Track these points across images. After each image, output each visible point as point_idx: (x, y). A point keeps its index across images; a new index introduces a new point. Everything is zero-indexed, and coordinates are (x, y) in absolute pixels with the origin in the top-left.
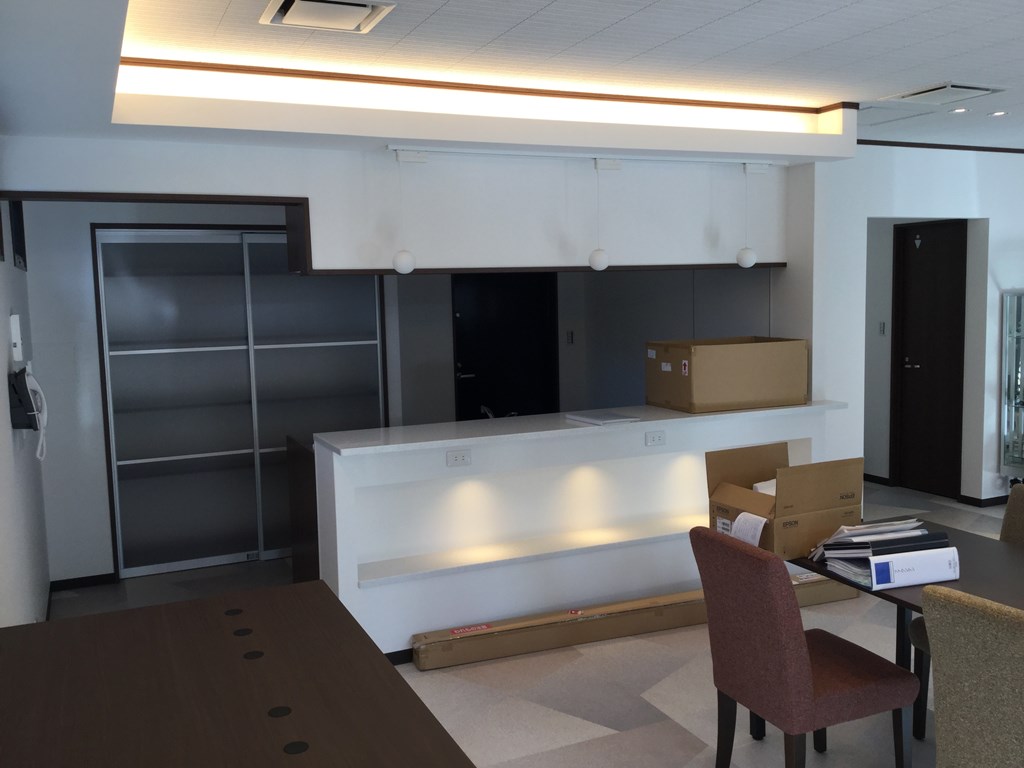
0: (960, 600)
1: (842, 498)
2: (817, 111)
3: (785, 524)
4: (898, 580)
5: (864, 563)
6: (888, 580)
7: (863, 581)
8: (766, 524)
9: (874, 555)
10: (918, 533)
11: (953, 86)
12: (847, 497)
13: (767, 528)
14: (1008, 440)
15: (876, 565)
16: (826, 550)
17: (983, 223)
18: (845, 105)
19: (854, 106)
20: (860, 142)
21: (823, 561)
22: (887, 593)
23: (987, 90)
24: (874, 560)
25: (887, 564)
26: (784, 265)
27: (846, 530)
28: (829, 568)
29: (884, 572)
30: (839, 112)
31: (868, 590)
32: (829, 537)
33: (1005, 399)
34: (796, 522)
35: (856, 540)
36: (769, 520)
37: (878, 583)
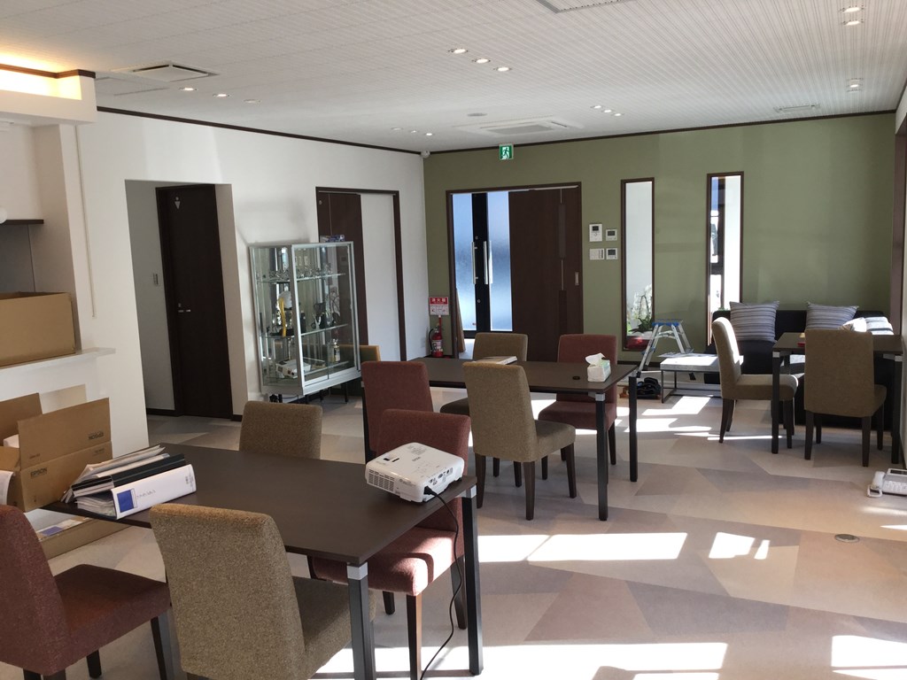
0: (180, 512)
1: (91, 438)
2: (56, 76)
3: (33, 474)
4: (140, 504)
5: (107, 495)
6: (131, 507)
7: (108, 512)
8: (12, 477)
9: (116, 487)
10: (161, 457)
11: (174, 66)
12: (96, 436)
13: (13, 480)
14: (264, 365)
15: (118, 495)
16: (74, 490)
17: (227, 187)
18: (81, 73)
19: (91, 74)
20: (100, 109)
21: (74, 501)
22: (130, 518)
23: (205, 73)
24: (116, 491)
25: (129, 491)
26: (41, 222)
27: (91, 468)
28: (79, 507)
29: (126, 500)
30: (77, 78)
31: (113, 519)
32: (77, 477)
33: (259, 332)
34: (45, 470)
35: (100, 476)
36: (16, 472)
37: (121, 511)
